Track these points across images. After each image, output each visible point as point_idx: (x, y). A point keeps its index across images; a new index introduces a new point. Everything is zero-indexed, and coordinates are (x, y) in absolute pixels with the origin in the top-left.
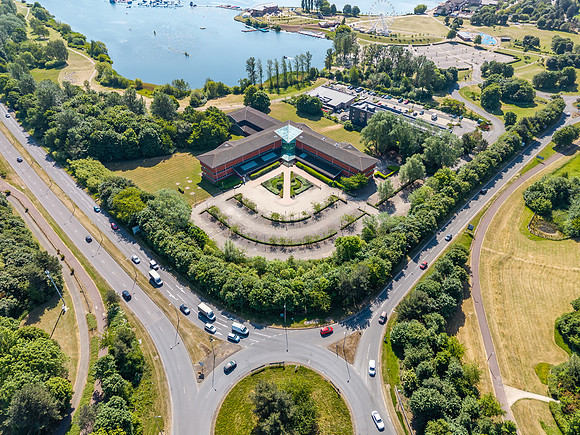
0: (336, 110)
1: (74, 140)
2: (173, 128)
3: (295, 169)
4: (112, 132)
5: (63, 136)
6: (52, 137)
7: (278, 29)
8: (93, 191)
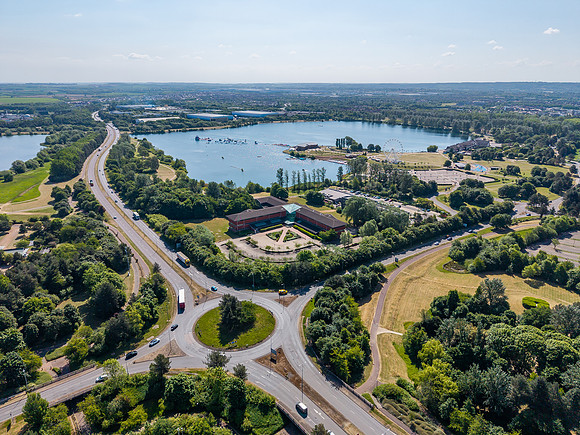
0: (334, 202)
1: (153, 203)
2: (217, 203)
3: (292, 229)
4: (177, 200)
5: (146, 201)
6: (140, 201)
7: (313, 158)
8: (157, 230)
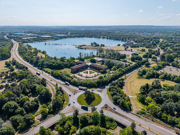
0: (99, 61)
1: (44, 65)
3: (90, 70)
4: (52, 63)
6: (39, 65)
7: (86, 49)
8: (49, 73)
